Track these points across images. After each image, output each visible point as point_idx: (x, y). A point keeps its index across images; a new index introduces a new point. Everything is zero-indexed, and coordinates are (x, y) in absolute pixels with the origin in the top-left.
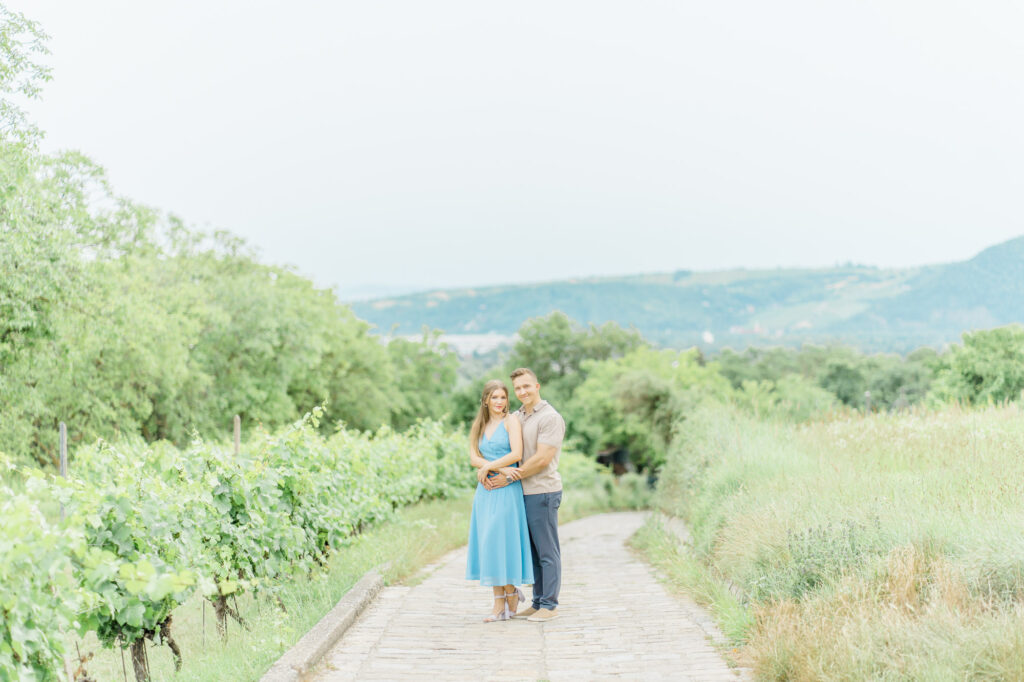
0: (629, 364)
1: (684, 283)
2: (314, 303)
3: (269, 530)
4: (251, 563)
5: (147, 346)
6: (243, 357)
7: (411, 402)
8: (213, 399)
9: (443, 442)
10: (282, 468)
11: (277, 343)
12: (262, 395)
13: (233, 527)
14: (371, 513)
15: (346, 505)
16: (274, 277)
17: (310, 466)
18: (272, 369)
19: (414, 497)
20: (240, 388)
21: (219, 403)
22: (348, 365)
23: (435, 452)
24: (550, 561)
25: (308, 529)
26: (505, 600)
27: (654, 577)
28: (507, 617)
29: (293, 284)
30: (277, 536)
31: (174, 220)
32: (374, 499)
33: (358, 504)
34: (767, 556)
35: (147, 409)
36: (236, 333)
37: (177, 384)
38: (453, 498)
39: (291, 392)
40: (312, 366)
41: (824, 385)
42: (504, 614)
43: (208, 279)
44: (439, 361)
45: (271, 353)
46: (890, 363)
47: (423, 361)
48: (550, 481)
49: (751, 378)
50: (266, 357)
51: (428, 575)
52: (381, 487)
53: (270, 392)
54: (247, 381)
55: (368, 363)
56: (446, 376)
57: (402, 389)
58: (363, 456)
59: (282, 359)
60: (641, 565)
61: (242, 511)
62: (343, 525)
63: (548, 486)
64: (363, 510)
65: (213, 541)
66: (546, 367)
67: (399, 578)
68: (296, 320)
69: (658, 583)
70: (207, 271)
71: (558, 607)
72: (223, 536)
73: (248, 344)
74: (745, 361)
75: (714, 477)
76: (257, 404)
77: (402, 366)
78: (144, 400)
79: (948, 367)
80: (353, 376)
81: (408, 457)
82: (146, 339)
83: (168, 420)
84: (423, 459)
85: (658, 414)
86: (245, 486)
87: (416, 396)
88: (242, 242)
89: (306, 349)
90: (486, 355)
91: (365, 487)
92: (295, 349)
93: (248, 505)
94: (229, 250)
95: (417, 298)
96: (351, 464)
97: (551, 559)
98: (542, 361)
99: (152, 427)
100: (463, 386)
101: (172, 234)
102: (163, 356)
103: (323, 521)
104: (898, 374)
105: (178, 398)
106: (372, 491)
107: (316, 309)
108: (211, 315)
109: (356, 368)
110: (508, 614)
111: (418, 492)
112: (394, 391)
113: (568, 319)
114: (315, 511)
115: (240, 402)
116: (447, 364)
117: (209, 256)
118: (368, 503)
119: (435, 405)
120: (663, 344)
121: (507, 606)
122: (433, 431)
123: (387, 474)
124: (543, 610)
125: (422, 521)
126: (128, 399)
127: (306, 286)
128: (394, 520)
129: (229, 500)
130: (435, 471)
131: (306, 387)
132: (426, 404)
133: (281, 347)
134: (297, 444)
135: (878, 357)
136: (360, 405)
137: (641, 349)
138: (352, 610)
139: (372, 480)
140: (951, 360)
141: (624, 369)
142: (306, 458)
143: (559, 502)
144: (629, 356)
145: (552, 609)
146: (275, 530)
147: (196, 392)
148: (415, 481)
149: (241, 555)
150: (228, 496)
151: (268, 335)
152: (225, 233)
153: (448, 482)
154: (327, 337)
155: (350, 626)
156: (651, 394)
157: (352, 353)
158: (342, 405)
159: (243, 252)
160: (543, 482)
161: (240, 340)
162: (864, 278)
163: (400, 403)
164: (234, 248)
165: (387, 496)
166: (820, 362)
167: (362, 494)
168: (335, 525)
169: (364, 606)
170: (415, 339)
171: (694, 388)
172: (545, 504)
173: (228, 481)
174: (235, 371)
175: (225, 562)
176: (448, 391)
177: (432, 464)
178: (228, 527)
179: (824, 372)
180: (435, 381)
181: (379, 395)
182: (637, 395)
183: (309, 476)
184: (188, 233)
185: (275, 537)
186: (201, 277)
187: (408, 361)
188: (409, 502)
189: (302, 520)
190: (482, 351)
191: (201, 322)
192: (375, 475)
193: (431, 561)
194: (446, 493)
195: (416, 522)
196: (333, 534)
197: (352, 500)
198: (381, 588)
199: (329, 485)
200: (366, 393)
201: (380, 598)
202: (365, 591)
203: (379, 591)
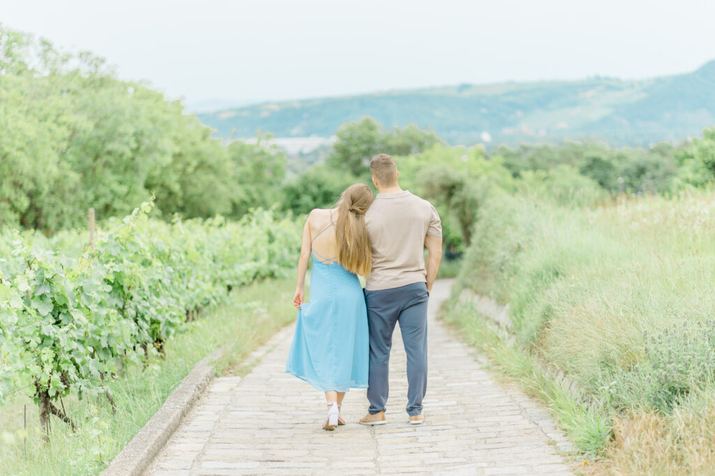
0: (427, 158)
1: (467, 94)
2: (165, 111)
3: (95, 328)
4: (75, 364)
5: (21, 149)
6: (105, 158)
7: (248, 193)
8: (81, 194)
9: (274, 228)
10: (111, 264)
11: (134, 145)
12: (123, 189)
13: (55, 329)
14: (206, 299)
15: (181, 293)
16: (131, 90)
17: (140, 260)
18: (130, 167)
19: (248, 279)
20: (104, 184)
21: (86, 197)
22: (194, 163)
23: (266, 238)
25: (140, 321)
27: (476, 361)
29: (147, 96)
30: (104, 333)
31: (44, 43)
32: (208, 286)
33: (193, 290)
34: (613, 355)
35: (24, 203)
36: (99, 138)
37: (48, 182)
38: (283, 278)
39: (148, 186)
40: (164, 165)
41: (583, 172)
43: (75, 93)
44: (271, 158)
45: (129, 154)
46: (636, 156)
47: (258, 159)
49: (526, 169)
50: (125, 158)
51: (259, 361)
52: (216, 273)
53: (130, 187)
54: (110, 178)
55: (212, 161)
56: (276, 171)
57: (241, 182)
58: (198, 245)
59: (139, 159)
60: (458, 345)
61: (64, 311)
62: (174, 316)
64: (198, 297)
65: (33, 344)
66: (359, 162)
67: (229, 367)
68: (150, 126)
69: (482, 369)
70: (73, 86)
72: (44, 338)
73: (110, 147)
74: (518, 155)
75: (531, 262)
76: (119, 197)
77: (240, 163)
78: (21, 196)
79: (692, 157)
80: (199, 172)
81: (242, 243)
82: (18, 143)
83: (45, 211)
84: (255, 245)
85: (455, 200)
86: (67, 286)
87: (252, 188)
88: (103, 61)
89: (159, 151)
90: (309, 154)
91: (201, 273)
92: (150, 151)
93: (70, 304)
94: (92, 68)
95: (254, 109)
96: (186, 253)
98: (354, 158)
99: (30, 218)
100: (291, 179)
101: (44, 56)
102: (35, 157)
103: (155, 313)
104: (642, 164)
105: (52, 193)
106: (207, 277)
107: (167, 117)
108: (77, 123)
109: (201, 165)
111: (252, 274)
112: (234, 184)
113: (375, 122)
114: (147, 304)
115: (104, 196)
116: (278, 161)
117: (75, 73)
118: (203, 290)
119: (268, 195)
120: (452, 142)
122: (263, 219)
123: (222, 260)
125: (255, 304)
126: (7, 195)
127: (159, 98)
128: (228, 302)
129: (51, 301)
130: (266, 254)
131: (160, 182)
132: (260, 193)
133: (138, 148)
134: (127, 240)
135: (625, 150)
136: (206, 197)
137: (437, 147)
138: (178, 412)
139: (207, 267)
140: (694, 150)
141: (423, 163)
142: (136, 253)
144: (427, 152)
146: (102, 327)
147: (66, 188)
148: (247, 267)
149: (64, 357)
150: (49, 296)
151: (126, 139)
152: (89, 54)
153: (278, 263)
154: (177, 141)
155: (175, 430)
156: (449, 183)
157: (198, 154)
158: (191, 196)
159: (104, 70)
161: (104, 143)
162: (610, 88)
163: (239, 194)
164: (96, 66)
165: (222, 280)
166: (578, 155)
167: (198, 281)
168: (167, 316)
169: (191, 404)
170: (251, 141)
171: (484, 178)
173: (49, 281)
174: (99, 169)
175: (46, 366)
176: (279, 183)
177: (263, 249)
178: (49, 329)
179: (582, 163)
180: (267, 175)
181: (222, 188)
182: (437, 184)
183: (139, 270)
184: (57, 55)
185: (102, 334)
186: (68, 91)
187: (244, 159)
188: (243, 284)
189: (133, 313)
190: (306, 151)
191: (69, 127)
192: (210, 262)
193: (262, 344)
194: (277, 274)
195: (249, 304)
196: (166, 325)
197: (187, 288)
198: (210, 380)
199: (161, 278)
200: (211, 187)
201: (209, 392)
202: (194, 387)
203: (208, 383)
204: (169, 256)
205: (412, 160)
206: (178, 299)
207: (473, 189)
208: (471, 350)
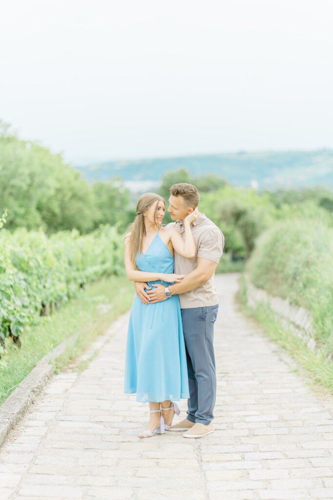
0: (221, 195)
1: (243, 157)
2: (51, 160)
6: (10, 190)
7: (105, 215)
11: (29, 182)
12: (21, 211)
14: (59, 296)
16: (28, 146)
18: (27, 196)
19: (97, 277)
22: (69, 195)
23: (112, 247)
24: (205, 376)
26: (161, 414)
28: (163, 431)
29: (39, 150)
32: (62, 285)
33: (49, 289)
36: (6, 176)
39: (38, 209)
40: (49, 196)
42: (159, 428)
44: (119, 194)
45: (25, 188)
47: (112, 193)
48: (208, 295)
49: (283, 203)
50: (23, 190)
51: (97, 354)
52: (71, 274)
53: (27, 209)
54: (13, 203)
55: (81, 194)
56: (124, 202)
57: (100, 208)
58: (56, 253)
59: (32, 191)
62: (24, 317)
63: (205, 300)
64: (53, 294)
68: (40, 169)
71: (213, 421)
76: (19, 216)
77: (100, 196)
80: (73, 201)
81: (93, 251)
84: (103, 251)
87: (107, 212)
88: (10, 126)
89: (45, 186)
91: (57, 275)
92: (40, 185)
94: (2, 130)
97: (207, 374)
103: (6, 314)
106: (63, 278)
109: (74, 196)
110: (163, 427)
112: (95, 209)
113: (188, 171)
116: (125, 196)
118: (57, 289)
119: (117, 216)
121: (162, 419)
122: (110, 232)
123: (77, 264)
124: (199, 426)
130: (112, 259)
131: (47, 207)
132: (113, 216)
133: (32, 184)
136: (77, 217)
137: (227, 187)
139: (63, 270)
141: (218, 198)
143: (216, 316)
144: (221, 190)
145: (207, 423)
151: (23, 177)
154: (58, 180)
156: (236, 211)
157: (71, 189)
158: (67, 217)
159: (10, 132)
160: (200, 296)
161: (9, 180)
163: (99, 215)
164: (5, 129)
165: (76, 280)
167: (54, 281)
168: (18, 316)
169: (23, 412)
170: (108, 182)
171: (258, 209)
172: (202, 318)
174: (6, 197)
177: (109, 255)
180: (117, 203)
181: (87, 212)
182: (228, 212)
187: (103, 193)
188: (93, 280)
192: (67, 265)
193: (101, 333)
194: (119, 272)
195: (95, 299)
196: (16, 324)
197: (44, 287)
198: (49, 379)
199: (12, 284)
200: (80, 211)
201: (45, 394)
202: (29, 391)
203: (46, 384)
204: (28, 263)
205: (211, 196)
206: (35, 297)
207: (254, 215)
208: (273, 346)
